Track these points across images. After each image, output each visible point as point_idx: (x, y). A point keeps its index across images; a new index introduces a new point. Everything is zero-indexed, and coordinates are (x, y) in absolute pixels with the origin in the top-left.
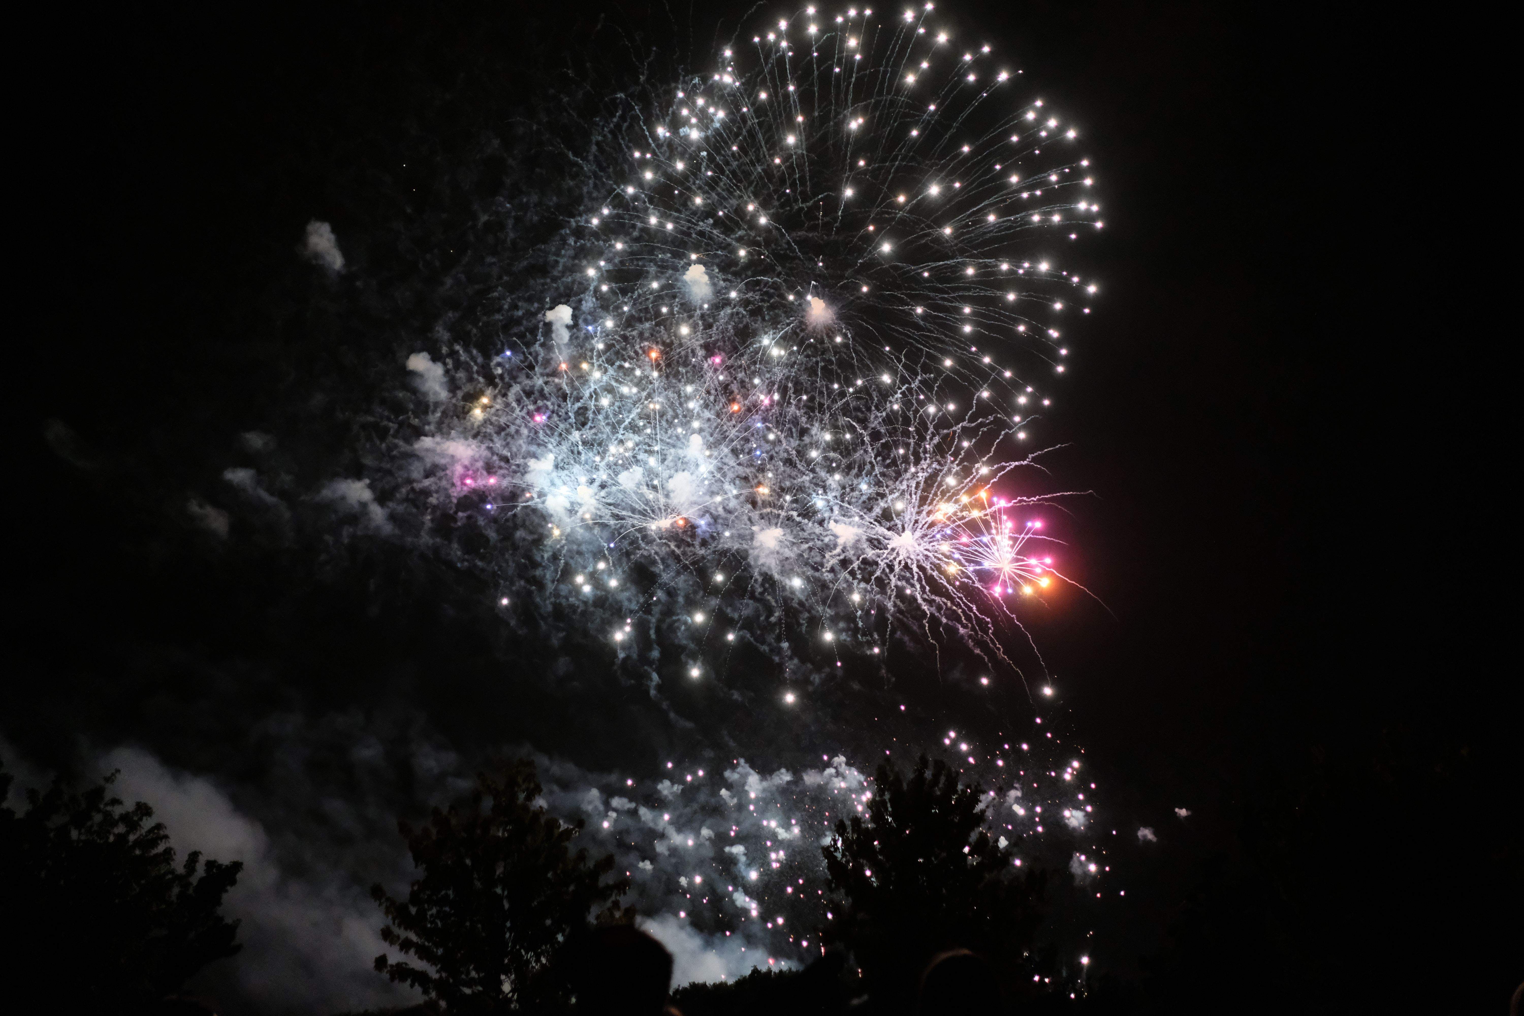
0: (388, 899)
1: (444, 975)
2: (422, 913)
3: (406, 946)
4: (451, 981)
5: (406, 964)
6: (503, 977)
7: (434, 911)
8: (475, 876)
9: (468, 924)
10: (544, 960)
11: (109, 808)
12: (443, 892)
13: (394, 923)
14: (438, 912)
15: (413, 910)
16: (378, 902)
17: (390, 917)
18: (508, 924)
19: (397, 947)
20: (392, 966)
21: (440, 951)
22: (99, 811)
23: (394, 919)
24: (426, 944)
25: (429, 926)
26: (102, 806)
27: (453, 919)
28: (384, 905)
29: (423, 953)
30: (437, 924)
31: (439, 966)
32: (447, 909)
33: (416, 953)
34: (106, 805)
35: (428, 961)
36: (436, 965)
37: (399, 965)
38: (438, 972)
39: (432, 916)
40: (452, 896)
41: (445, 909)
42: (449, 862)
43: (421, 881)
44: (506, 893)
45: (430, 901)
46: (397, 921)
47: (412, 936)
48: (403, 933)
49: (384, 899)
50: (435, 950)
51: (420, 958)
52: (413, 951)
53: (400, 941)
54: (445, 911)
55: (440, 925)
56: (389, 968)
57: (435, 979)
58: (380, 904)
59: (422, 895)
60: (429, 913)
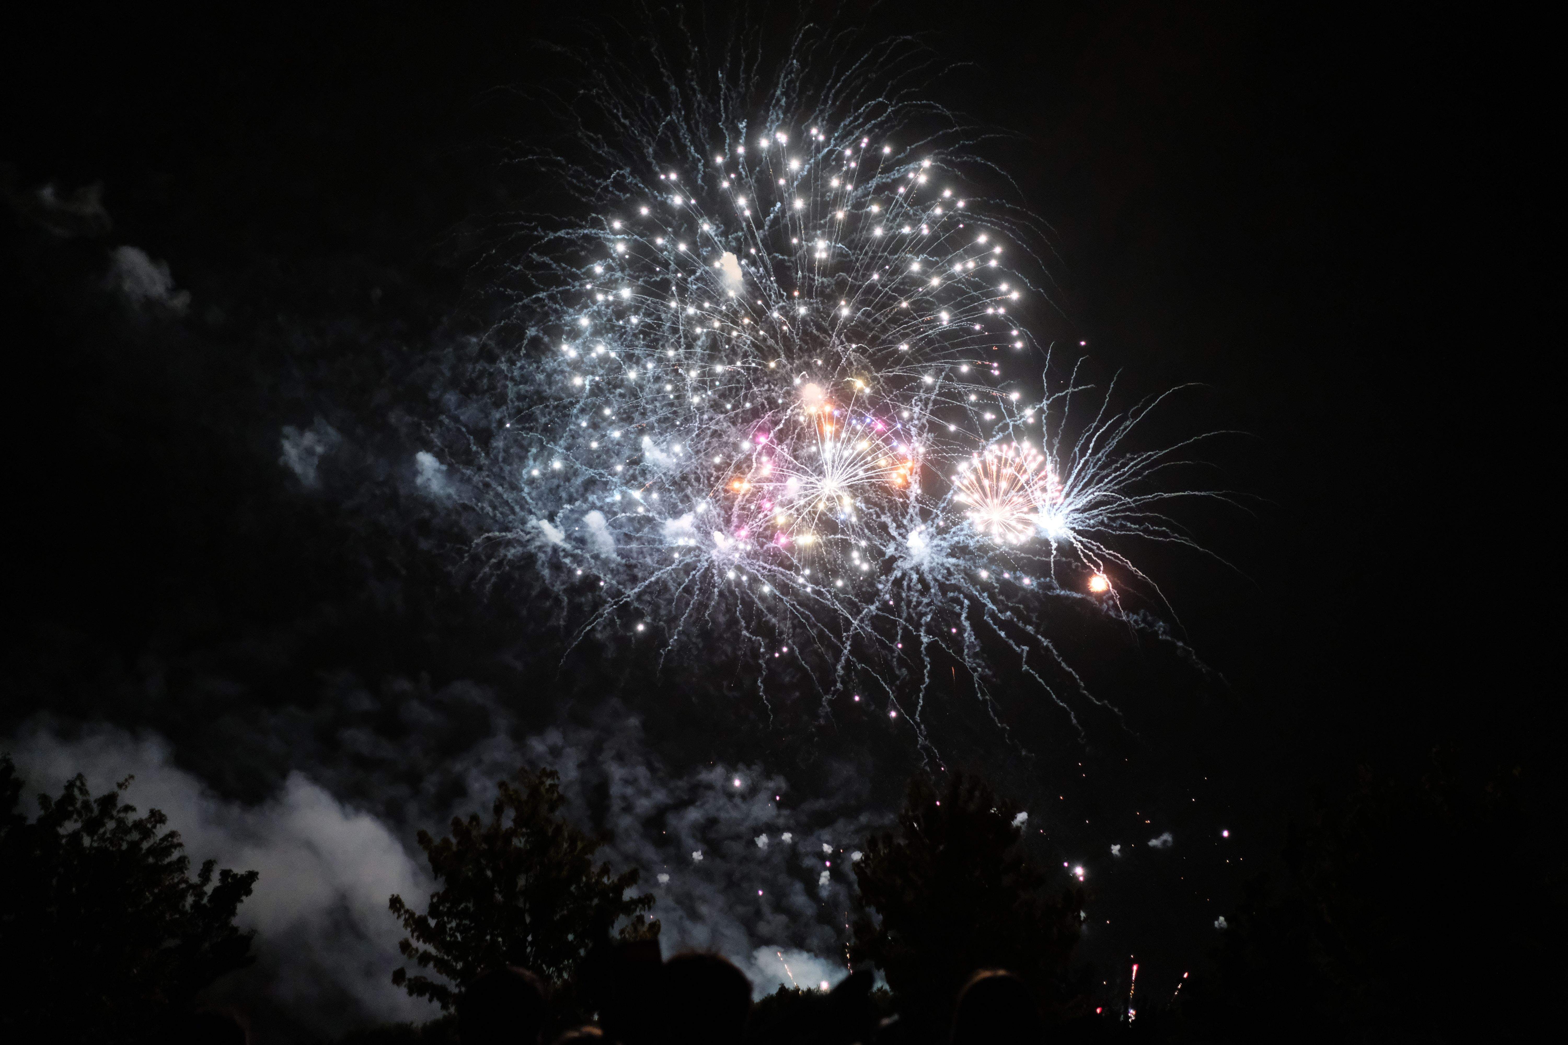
0: (407, 911)
2: (441, 926)
5: (425, 978)
7: (454, 924)
8: (496, 888)
9: (488, 937)
10: (565, 976)
11: (122, 815)
12: (462, 906)
13: (412, 936)
14: (458, 925)
15: (432, 923)
16: (396, 915)
17: (409, 929)
18: (530, 938)
19: (415, 960)
20: (410, 980)
21: (460, 966)
22: (112, 818)
23: (413, 932)
24: (446, 957)
25: (448, 939)
26: (115, 813)
27: (473, 932)
28: (403, 917)
29: (442, 966)
30: (456, 937)
31: (459, 980)
32: (467, 922)
33: (435, 966)
34: (119, 812)
35: (448, 974)
36: (455, 979)
37: (416, 978)
38: (457, 986)
39: (451, 929)
40: (472, 909)
41: (465, 922)
42: (470, 874)
43: (441, 892)
44: (528, 906)
45: (450, 914)
46: (415, 934)
47: (431, 949)
48: (421, 946)
49: (402, 912)
50: (454, 964)
51: (439, 972)
52: (431, 965)
53: (419, 955)
54: (465, 924)
55: (459, 939)
56: (407, 982)
57: (454, 994)
58: (399, 917)
59: (441, 908)
60: (449, 926)
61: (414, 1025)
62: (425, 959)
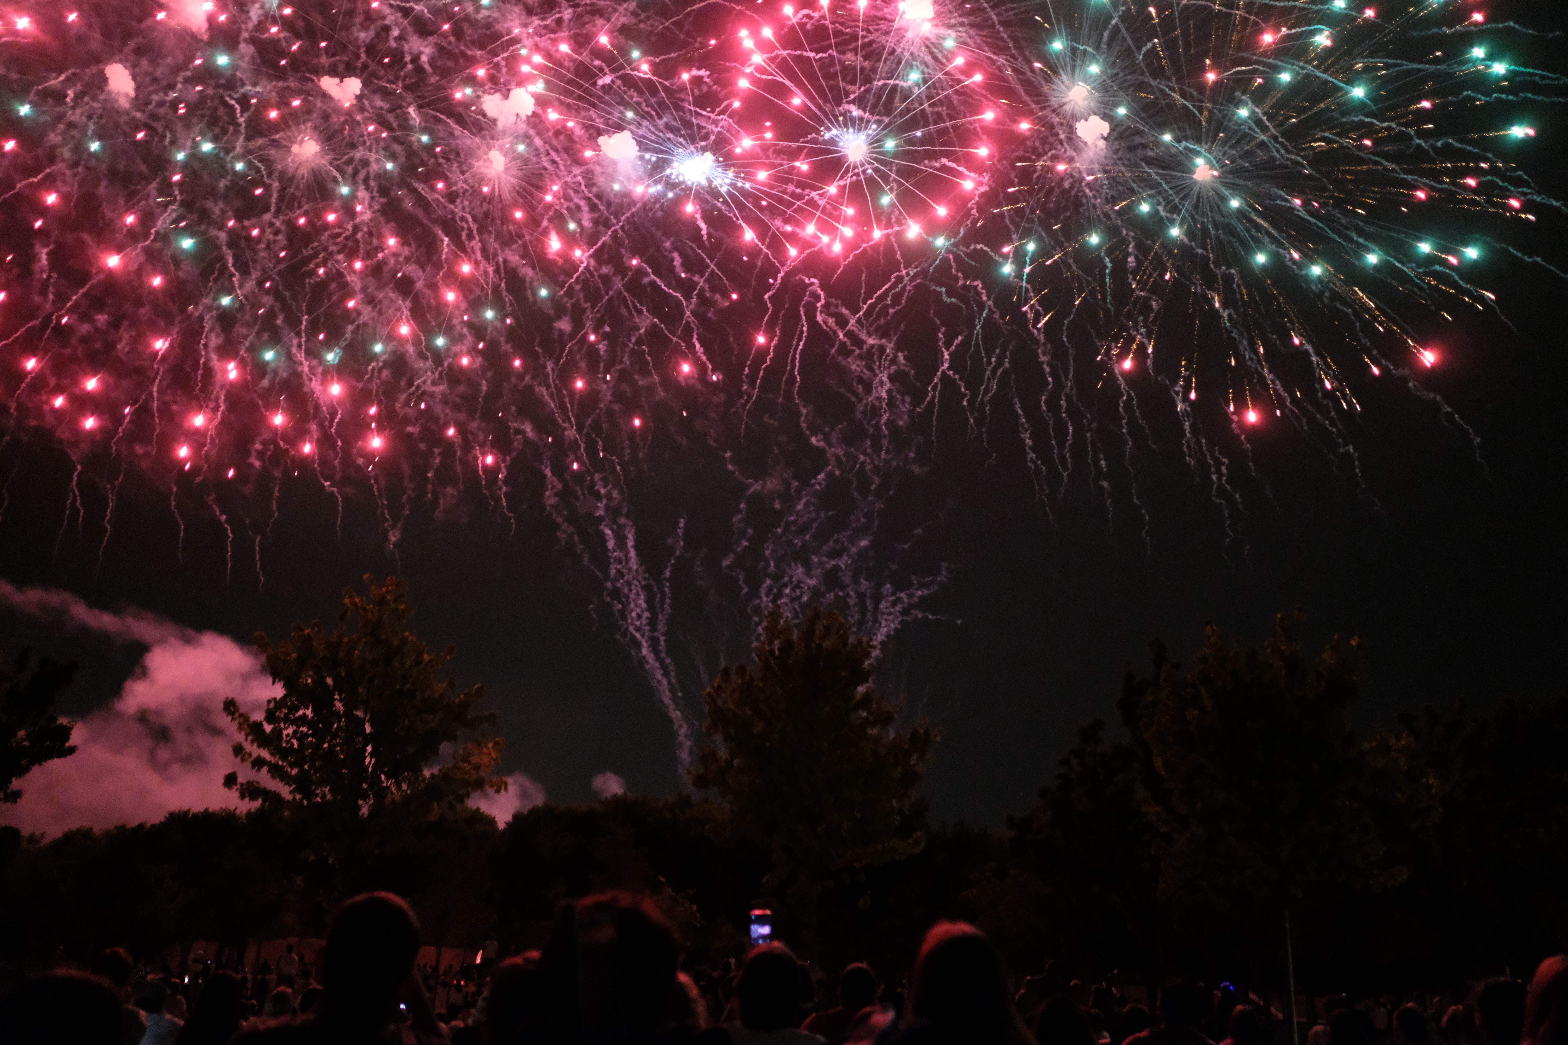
0: (241, 715)
1: (298, 796)
2: (277, 732)
4: (305, 802)
5: (258, 783)
6: (360, 802)
7: (290, 731)
8: (337, 697)
9: (326, 745)
10: (404, 787)
12: (301, 712)
13: (246, 739)
14: (295, 732)
15: (268, 728)
16: (230, 718)
17: (243, 733)
18: (369, 748)
19: (248, 765)
20: (242, 784)
21: (295, 771)
23: (247, 735)
24: (280, 763)
25: (284, 745)
27: (310, 739)
28: (237, 722)
29: (276, 771)
30: (293, 744)
31: (293, 787)
32: (304, 729)
33: (269, 771)
35: (282, 780)
36: (290, 785)
37: (249, 783)
38: (291, 792)
39: (288, 735)
40: (310, 716)
41: (302, 729)
42: (309, 681)
43: (278, 698)
44: (368, 716)
45: (286, 719)
46: (250, 738)
47: (265, 754)
48: (256, 751)
49: (237, 715)
50: (289, 770)
51: (273, 777)
52: (265, 769)
53: (252, 758)
54: (303, 731)
55: (296, 746)
56: (239, 786)
57: (288, 801)
58: (233, 720)
59: (278, 714)
60: (285, 732)
61: (238, 812)
62: (258, 763)
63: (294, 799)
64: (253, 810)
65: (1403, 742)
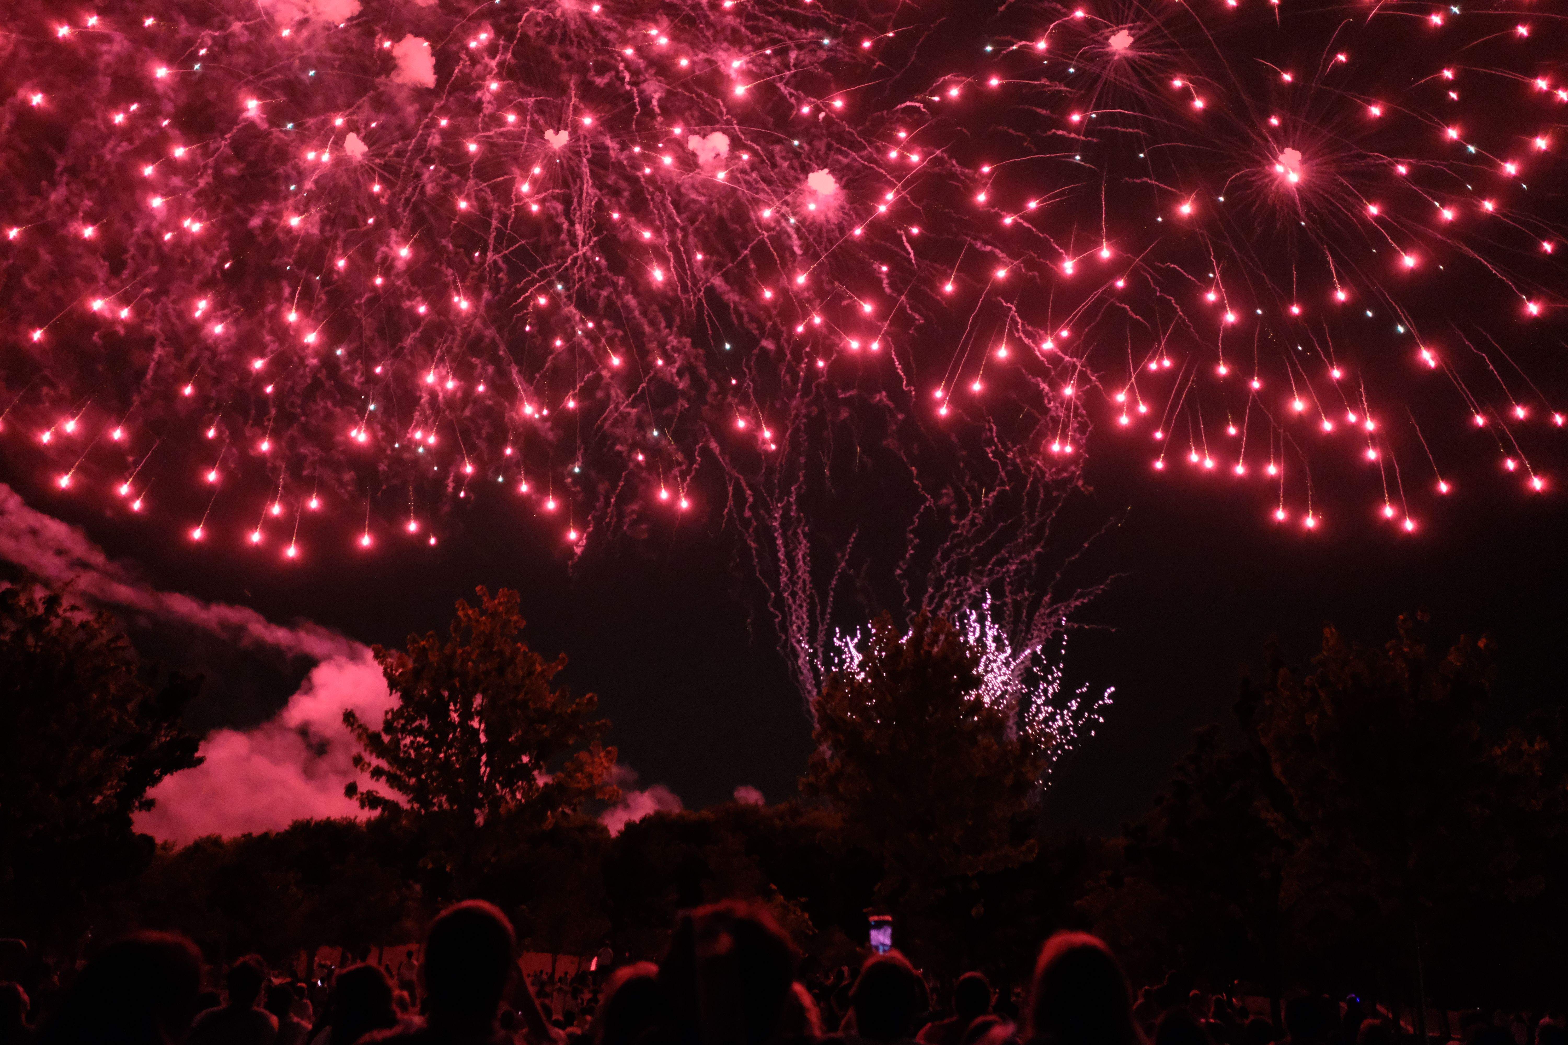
0: (360, 726)
1: (416, 806)
2: (395, 743)
3: (377, 773)
4: (423, 812)
5: (377, 792)
6: (476, 811)
7: (408, 740)
8: (452, 707)
9: (442, 755)
10: (519, 796)
11: (69, 614)
12: (417, 723)
13: (365, 750)
14: (412, 742)
15: (386, 739)
16: (349, 728)
17: (362, 743)
18: (484, 758)
19: (367, 775)
20: (362, 794)
21: (413, 781)
22: (57, 616)
23: (366, 746)
24: (398, 773)
25: (402, 755)
26: (60, 612)
27: (426, 749)
28: (357, 732)
29: (394, 781)
30: (410, 754)
31: (411, 796)
32: (420, 739)
33: (388, 781)
34: (65, 611)
35: (400, 789)
36: (408, 795)
37: (369, 793)
38: (409, 801)
39: (405, 746)
40: (426, 727)
41: (418, 739)
42: (425, 692)
43: (395, 709)
44: (483, 726)
45: (403, 730)
46: (368, 748)
47: (383, 764)
48: (375, 762)
49: (356, 725)
50: (407, 780)
51: (391, 786)
52: (383, 779)
53: (371, 769)
54: (419, 742)
55: (413, 756)
56: (359, 796)
57: (406, 810)
58: (352, 731)
59: (395, 724)
60: (403, 743)
63: (412, 808)
64: (372, 819)
65: (1537, 747)
